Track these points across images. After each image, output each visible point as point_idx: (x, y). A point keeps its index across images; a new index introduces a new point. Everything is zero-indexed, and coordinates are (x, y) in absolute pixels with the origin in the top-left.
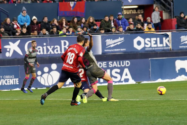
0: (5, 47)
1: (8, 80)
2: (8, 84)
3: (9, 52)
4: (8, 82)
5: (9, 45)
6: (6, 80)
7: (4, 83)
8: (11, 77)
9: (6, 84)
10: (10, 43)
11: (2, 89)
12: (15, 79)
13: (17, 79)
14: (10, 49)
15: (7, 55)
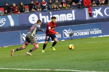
0: (93, 12)
1: (95, 31)
2: (96, 33)
3: (95, 15)
4: (95, 32)
5: (95, 11)
6: (94, 31)
7: (93, 33)
8: (97, 29)
9: (94, 34)
10: (96, 10)
11: (92, 37)
12: (99, 31)
13: (101, 30)
14: (96, 13)
15: (94, 17)
